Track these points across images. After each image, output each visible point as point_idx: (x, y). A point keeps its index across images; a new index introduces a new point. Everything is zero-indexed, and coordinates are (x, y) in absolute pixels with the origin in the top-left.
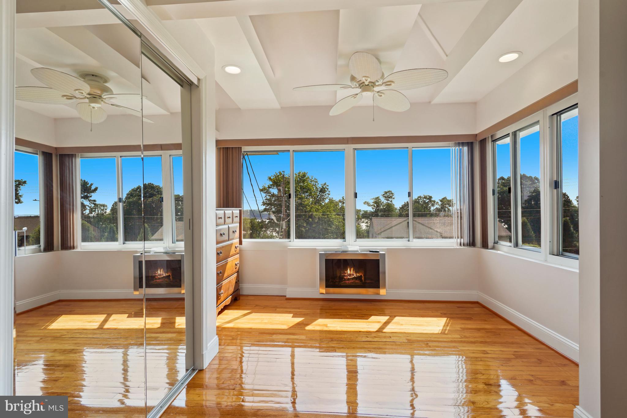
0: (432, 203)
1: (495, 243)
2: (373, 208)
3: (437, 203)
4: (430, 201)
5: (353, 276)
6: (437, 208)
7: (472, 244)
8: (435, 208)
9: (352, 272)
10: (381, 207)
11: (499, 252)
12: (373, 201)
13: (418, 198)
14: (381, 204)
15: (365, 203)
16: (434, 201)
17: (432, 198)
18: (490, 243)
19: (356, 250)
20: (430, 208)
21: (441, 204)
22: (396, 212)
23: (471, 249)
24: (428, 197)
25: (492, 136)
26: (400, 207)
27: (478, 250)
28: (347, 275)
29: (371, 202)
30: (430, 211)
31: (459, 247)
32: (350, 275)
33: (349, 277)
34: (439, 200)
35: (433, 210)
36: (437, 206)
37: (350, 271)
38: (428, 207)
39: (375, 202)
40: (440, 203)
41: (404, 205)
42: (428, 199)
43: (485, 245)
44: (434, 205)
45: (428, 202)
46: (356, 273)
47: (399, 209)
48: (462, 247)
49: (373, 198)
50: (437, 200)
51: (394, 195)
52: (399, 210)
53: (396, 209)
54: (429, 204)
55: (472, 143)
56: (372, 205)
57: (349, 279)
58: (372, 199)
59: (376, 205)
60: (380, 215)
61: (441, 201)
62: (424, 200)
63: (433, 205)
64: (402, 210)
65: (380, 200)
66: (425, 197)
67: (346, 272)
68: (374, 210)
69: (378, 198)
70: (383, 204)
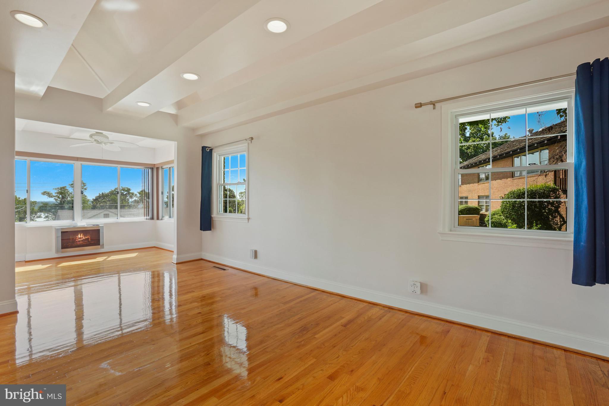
0: (131, 195)
1: (163, 217)
2: (56, 200)
3: (136, 195)
4: (129, 193)
5: (83, 239)
6: (135, 200)
7: (152, 218)
8: (133, 200)
9: (82, 237)
10: (69, 199)
11: (163, 221)
12: (56, 191)
13: (115, 190)
14: (69, 195)
15: (44, 193)
16: (133, 194)
17: (130, 190)
18: (160, 218)
19: (83, 225)
20: (128, 200)
21: (140, 196)
22: (89, 204)
23: (152, 221)
24: (126, 189)
25: (162, 167)
26: (93, 199)
27: (155, 221)
28: (78, 238)
29: (54, 192)
30: (128, 203)
31: (146, 220)
32: (80, 238)
33: (79, 240)
34: (138, 192)
35: (131, 202)
36: (135, 198)
37: (80, 235)
38: (127, 199)
39: (61, 193)
40: (138, 195)
41: (98, 196)
42: (127, 191)
43: (158, 219)
44: (133, 197)
45: (126, 194)
46: (85, 237)
47: (92, 200)
48: (147, 220)
49: (57, 187)
50: (135, 193)
51: (85, 185)
52: (92, 202)
53: (88, 200)
54: (127, 196)
55: (153, 168)
56: (54, 196)
57: (79, 241)
58: (56, 189)
59: (61, 196)
60: (66, 207)
61: (140, 194)
62: (123, 192)
63: (131, 197)
64: (96, 202)
65: (66, 191)
66: (123, 190)
67: (77, 237)
68: (59, 202)
69: (64, 188)
70: (71, 195)
